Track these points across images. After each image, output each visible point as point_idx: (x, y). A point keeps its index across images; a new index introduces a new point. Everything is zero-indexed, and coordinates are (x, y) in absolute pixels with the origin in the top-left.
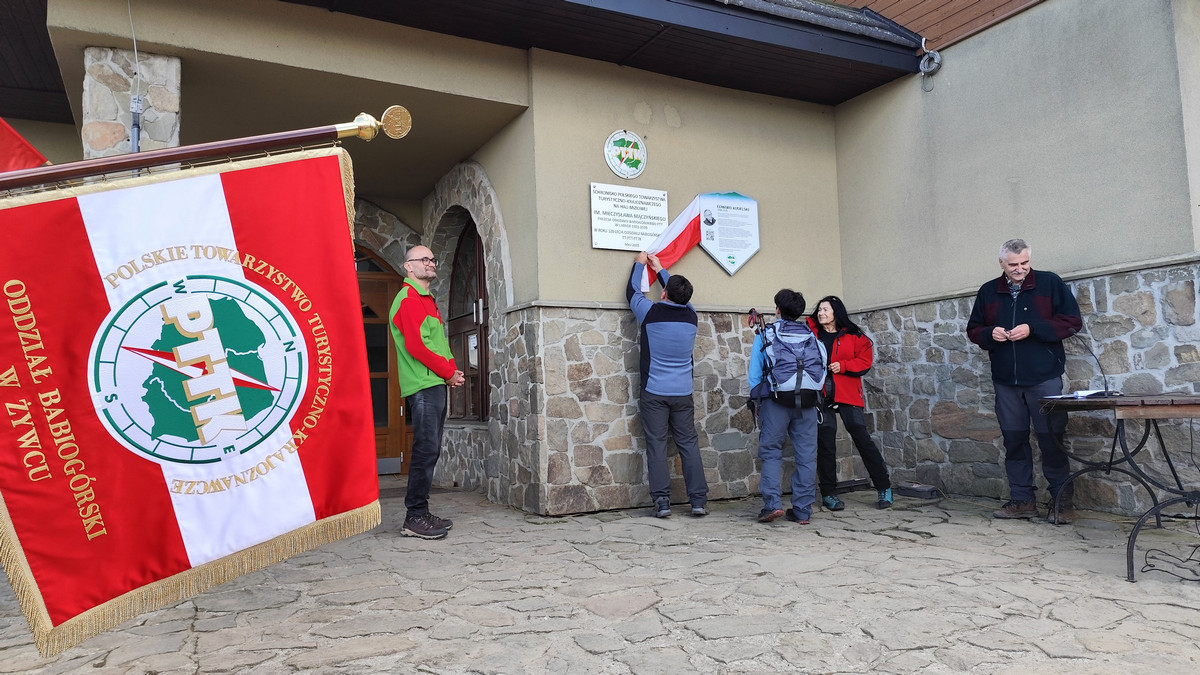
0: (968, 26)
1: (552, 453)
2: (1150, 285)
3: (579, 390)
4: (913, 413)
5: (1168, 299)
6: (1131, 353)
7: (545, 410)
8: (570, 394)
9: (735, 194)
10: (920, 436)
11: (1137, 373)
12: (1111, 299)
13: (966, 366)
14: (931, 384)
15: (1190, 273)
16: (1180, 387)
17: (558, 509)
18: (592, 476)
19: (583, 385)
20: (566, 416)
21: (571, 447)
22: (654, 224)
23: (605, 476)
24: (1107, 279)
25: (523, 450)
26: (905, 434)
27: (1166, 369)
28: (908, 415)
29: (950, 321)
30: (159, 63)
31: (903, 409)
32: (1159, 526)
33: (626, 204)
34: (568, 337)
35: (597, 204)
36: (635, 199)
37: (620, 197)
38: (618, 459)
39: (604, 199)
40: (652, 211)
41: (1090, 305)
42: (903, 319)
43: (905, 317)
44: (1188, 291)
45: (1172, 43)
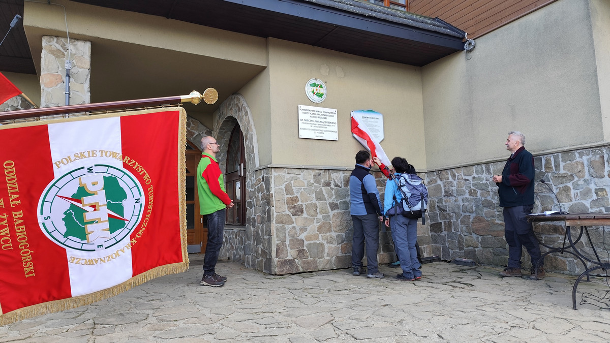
0: (489, 27)
1: (278, 242)
2: (582, 158)
3: (292, 210)
4: (462, 222)
5: (591, 164)
6: (573, 192)
7: (274, 220)
8: (287, 212)
9: (371, 111)
10: (466, 234)
11: (576, 202)
12: (562, 164)
13: (489, 198)
14: (472, 208)
15: (602, 151)
16: (598, 210)
17: (281, 271)
18: (299, 254)
19: (294, 207)
20: (285, 224)
21: (288, 239)
22: (330, 126)
23: (305, 255)
24: (560, 154)
25: (264, 241)
26: (458, 233)
27: (590, 200)
28: (460, 223)
29: (480, 175)
30: (80, 44)
31: (457, 220)
32: (588, 280)
33: (316, 116)
34: (287, 183)
35: (302, 116)
36: (321, 113)
37: (313, 112)
38: (312, 246)
39: (305, 113)
40: (329, 119)
41: (551, 168)
42: (457, 174)
43: (458, 173)
44: (601, 161)
45: (591, 36)
